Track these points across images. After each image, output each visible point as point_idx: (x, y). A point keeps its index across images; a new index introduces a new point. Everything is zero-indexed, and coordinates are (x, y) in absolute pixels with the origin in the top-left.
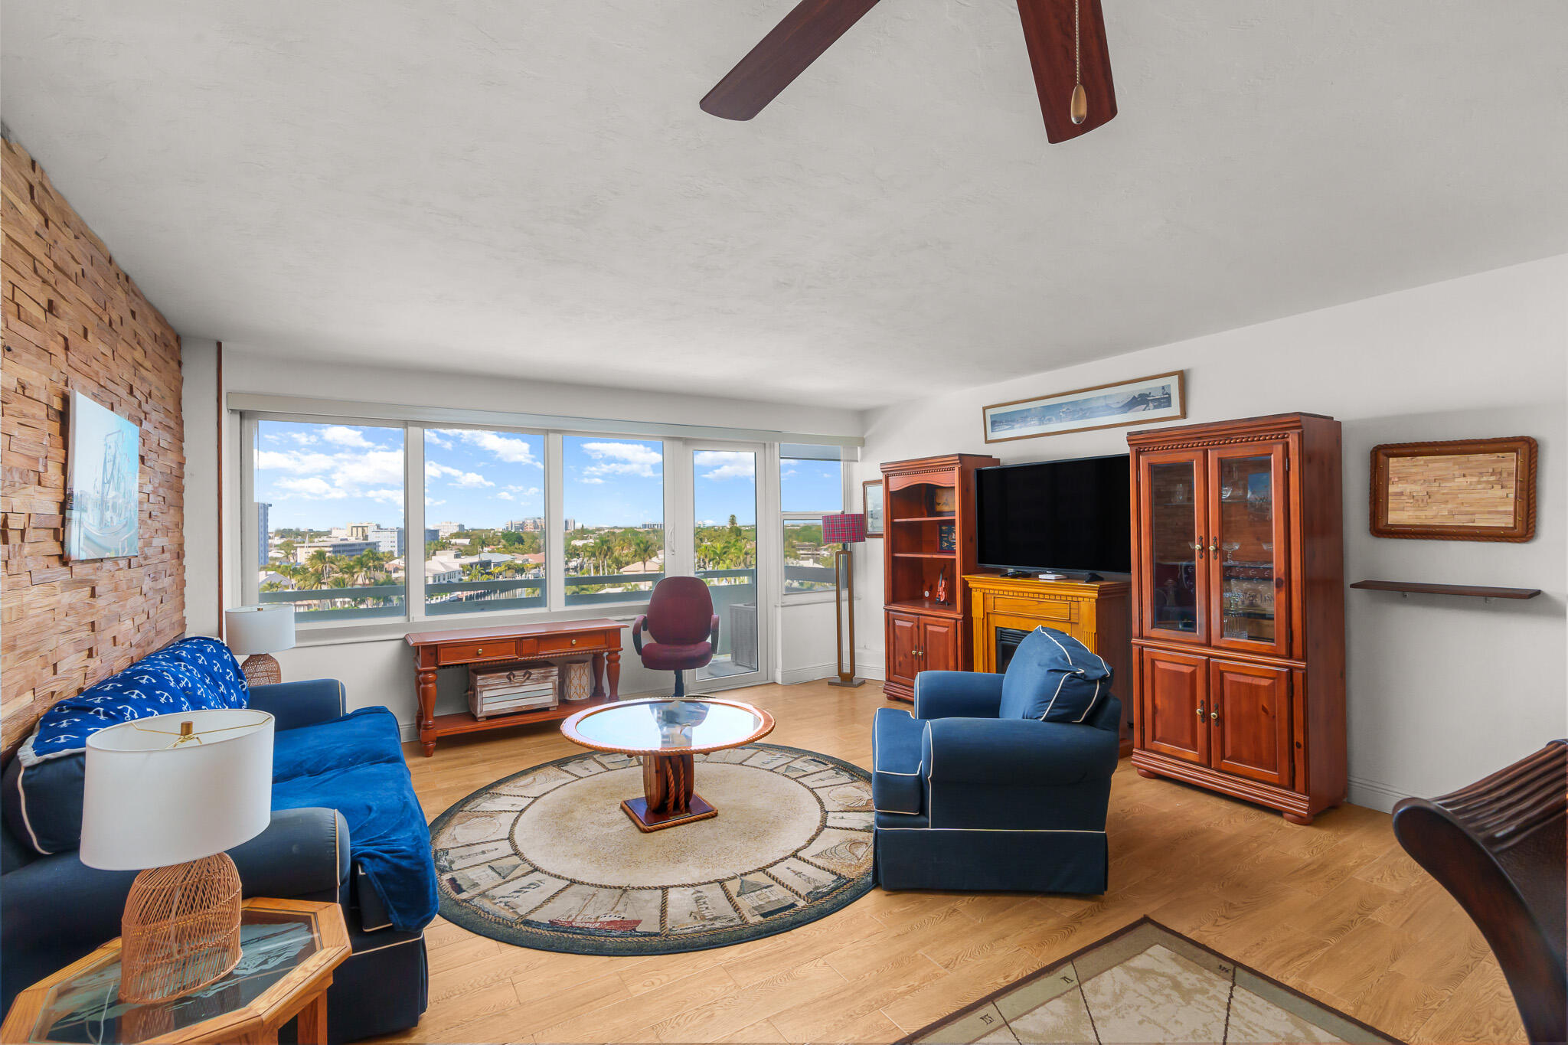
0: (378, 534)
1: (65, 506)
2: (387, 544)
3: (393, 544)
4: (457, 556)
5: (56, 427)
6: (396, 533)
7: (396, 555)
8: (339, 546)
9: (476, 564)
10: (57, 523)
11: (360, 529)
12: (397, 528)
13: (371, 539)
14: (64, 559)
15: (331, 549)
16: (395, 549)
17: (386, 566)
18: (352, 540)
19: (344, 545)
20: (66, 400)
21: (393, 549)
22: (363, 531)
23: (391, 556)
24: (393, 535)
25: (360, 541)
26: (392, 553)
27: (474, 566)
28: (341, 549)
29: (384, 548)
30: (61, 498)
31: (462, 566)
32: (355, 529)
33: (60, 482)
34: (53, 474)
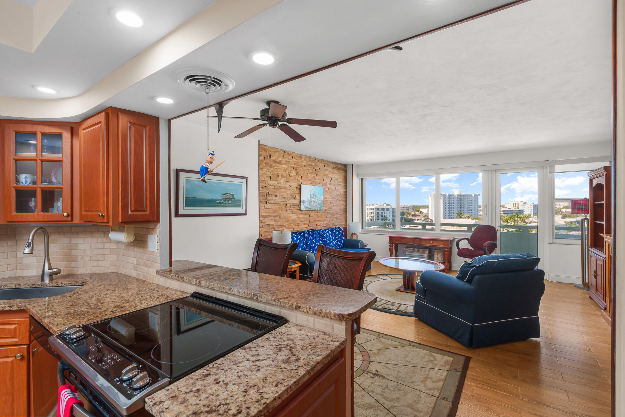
0: (524, 206)
1: (300, 202)
2: (528, 210)
3: (531, 211)
4: (563, 218)
5: (298, 190)
6: (532, 206)
7: (532, 216)
8: (506, 211)
9: (575, 222)
10: (299, 205)
11: (517, 204)
12: (533, 204)
13: (520, 209)
14: (300, 210)
15: (503, 212)
16: (532, 213)
17: (526, 220)
18: (513, 209)
19: (509, 211)
20: (300, 186)
21: (531, 213)
22: (518, 205)
23: (529, 216)
24: (531, 207)
25: (516, 209)
26: (530, 215)
27: (573, 223)
28: (507, 212)
29: (526, 213)
30: (299, 201)
31: (565, 222)
32: (514, 204)
33: (299, 199)
34: (298, 197)
